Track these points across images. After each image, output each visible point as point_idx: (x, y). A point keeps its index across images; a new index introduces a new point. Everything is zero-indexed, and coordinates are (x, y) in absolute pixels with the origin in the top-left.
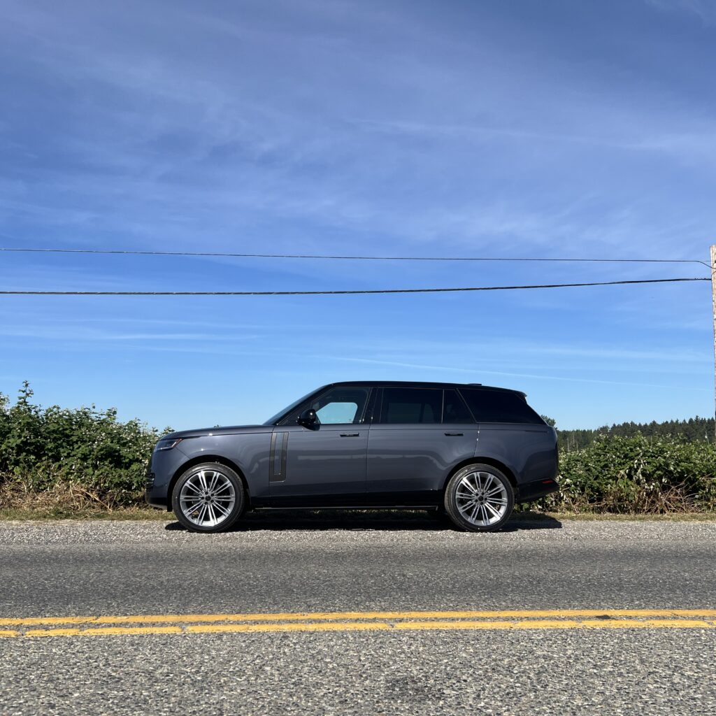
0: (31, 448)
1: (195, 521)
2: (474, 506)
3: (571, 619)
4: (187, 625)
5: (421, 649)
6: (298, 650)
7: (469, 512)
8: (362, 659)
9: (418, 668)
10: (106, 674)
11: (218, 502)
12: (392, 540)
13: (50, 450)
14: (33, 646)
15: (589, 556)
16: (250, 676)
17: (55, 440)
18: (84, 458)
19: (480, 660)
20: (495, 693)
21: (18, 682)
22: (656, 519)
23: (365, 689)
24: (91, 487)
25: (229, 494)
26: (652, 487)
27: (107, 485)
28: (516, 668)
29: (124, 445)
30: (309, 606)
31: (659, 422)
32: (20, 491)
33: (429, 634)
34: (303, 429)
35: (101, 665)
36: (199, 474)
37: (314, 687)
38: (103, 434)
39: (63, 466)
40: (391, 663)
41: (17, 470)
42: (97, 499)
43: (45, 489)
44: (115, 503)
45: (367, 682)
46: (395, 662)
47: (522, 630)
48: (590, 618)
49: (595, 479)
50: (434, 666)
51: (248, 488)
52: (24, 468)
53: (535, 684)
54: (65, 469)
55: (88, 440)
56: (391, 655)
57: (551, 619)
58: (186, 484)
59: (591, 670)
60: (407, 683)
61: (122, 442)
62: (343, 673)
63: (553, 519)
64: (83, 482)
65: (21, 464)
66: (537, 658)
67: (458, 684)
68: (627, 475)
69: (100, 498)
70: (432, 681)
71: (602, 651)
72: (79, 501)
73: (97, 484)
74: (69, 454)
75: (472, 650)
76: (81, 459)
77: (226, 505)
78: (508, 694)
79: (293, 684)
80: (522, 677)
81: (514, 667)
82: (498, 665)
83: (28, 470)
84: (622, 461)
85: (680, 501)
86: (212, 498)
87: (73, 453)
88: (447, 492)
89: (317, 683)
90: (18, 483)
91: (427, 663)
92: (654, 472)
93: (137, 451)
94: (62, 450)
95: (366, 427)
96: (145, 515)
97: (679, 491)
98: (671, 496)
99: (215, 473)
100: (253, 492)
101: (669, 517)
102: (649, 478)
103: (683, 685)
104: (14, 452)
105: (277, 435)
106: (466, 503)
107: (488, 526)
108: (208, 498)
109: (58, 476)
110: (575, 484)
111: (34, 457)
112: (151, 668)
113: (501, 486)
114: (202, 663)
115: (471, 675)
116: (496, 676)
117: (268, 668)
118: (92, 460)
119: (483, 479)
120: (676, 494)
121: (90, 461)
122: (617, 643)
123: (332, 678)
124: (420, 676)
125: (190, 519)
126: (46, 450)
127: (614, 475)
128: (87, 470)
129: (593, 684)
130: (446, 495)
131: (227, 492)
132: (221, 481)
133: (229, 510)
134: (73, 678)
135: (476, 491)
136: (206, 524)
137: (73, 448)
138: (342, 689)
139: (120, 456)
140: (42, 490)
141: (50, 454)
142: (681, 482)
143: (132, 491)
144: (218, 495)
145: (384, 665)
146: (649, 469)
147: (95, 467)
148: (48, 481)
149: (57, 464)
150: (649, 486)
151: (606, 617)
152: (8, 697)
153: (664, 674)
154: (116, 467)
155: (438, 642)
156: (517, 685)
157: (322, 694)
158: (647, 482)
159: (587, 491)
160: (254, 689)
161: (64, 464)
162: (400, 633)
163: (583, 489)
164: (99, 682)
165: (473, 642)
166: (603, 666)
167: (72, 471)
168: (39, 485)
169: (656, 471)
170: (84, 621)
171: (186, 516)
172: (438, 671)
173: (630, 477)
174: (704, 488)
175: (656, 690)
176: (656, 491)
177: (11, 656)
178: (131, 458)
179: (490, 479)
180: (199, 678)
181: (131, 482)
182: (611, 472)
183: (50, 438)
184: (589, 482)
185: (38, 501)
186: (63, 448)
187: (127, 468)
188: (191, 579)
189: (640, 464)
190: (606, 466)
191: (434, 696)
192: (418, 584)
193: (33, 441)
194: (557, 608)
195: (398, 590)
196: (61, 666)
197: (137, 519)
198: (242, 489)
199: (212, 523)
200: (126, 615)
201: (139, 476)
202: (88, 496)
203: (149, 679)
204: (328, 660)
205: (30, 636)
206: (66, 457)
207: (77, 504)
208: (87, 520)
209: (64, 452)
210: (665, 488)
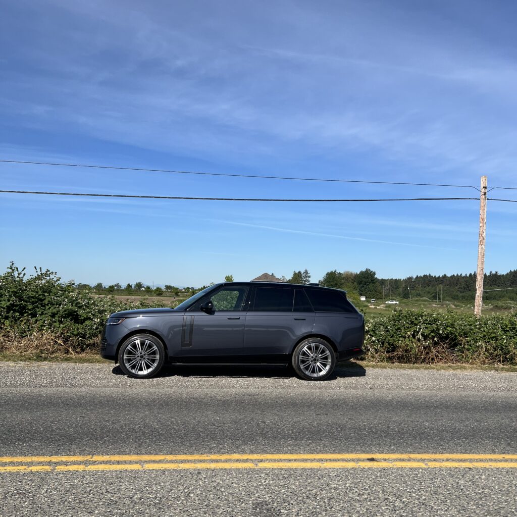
0: (17, 308)
1: (133, 371)
2: (310, 365)
3: (353, 460)
4: (144, 462)
5: (271, 482)
6: (207, 482)
7: (307, 368)
8: (241, 489)
9: (269, 495)
10: (108, 498)
11: (148, 359)
12: (258, 388)
13: (30, 310)
14: (63, 478)
15: (376, 405)
16: (183, 500)
17: (33, 303)
18: (53, 315)
19: (301, 490)
20: (306, 512)
21: (64, 503)
22: (426, 368)
23: (242, 510)
24: (58, 336)
25: (155, 354)
26: (427, 344)
27: (68, 334)
28: (319, 496)
29: (80, 307)
30: (210, 449)
31: (449, 275)
32: (9, 336)
33: (276, 471)
34: (204, 314)
35: (104, 492)
36: (136, 341)
37: (216, 508)
38: (66, 300)
39: (38, 321)
40: (255, 492)
41: (7, 322)
42: (62, 344)
43: (26, 336)
44: (74, 347)
45: (243, 504)
46: (257, 491)
47: (326, 469)
48: (363, 460)
49: (391, 337)
50: (277, 494)
51: (167, 349)
52: (12, 321)
53: (326, 506)
54: (40, 323)
55: (55, 303)
56: (256, 487)
57: (344, 460)
58: (128, 348)
59: (356, 497)
60: (263, 506)
61: (79, 305)
62: (230, 499)
63: (361, 367)
64: (52, 332)
65: (10, 319)
66: (331, 489)
67: (288, 506)
68: (412, 335)
69: (64, 343)
70: (275, 504)
71: (364, 484)
72: (50, 345)
73: (62, 334)
74: (42, 312)
75: (297, 484)
76: (51, 316)
77: (153, 361)
78: (312, 512)
79: (206, 506)
80: (321, 501)
81: (318, 495)
82: (309, 494)
83: (15, 323)
84: (410, 326)
85: (444, 352)
86: (144, 356)
87: (45, 312)
88: (294, 355)
89: (218, 505)
90: (8, 331)
91: (274, 492)
92: (429, 334)
93: (89, 312)
94: (38, 310)
95: (244, 313)
96: (97, 359)
97: (445, 346)
98: (439, 350)
99: (147, 341)
100: (171, 353)
101: (434, 367)
102: (425, 337)
103: (399, 507)
104: (5, 310)
105: (188, 317)
106: (305, 362)
107: (318, 377)
108: (142, 357)
109: (35, 327)
110: (378, 340)
111: (19, 314)
112: (131, 495)
113: (328, 352)
114: (157, 491)
115: (296, 500)
116: (308, 501)
117: (192, 495)
118: (59, 317)
119: (317, 348)
120: (443, 348)
121: (57, 318)
122: (374, 479)
123: (225, 502)
124: (270, 501)
125: (130, 370)
126: (27, 309)
127: (404, 335)
128: (55, 324)
129: (355, 506)
130: (293, 357)
131: (154, 353)
132: (150, 346)
133: (155, 365)
134: (92, 501)
135: (312, 355)
136: (140, 373)
137: (45, 308)
138: (230, 509)
139: (78, 315)
140: (25, 337)
141: (30, 312)
142: (447, 340)
143: (86, 339)
144: (149, 355)
145: (252, 493)
146: (427, 332)
147: (61, 322)
148: (28, 331)
149: (34, 319)
150: (426, 343)
151: (372, 460)
152: (62, 513)
153: (392, 500)
154: (75, 322)
155: (281, 478)
156: (318, 507)
157: (220, 512)
158: (424, 340)
159: (386, 345)
160: (186, 509)
161: (39, 319)
162: (261, 471)
163: (383, 344)
164: (106, 503)
165: (298, 478)
166: (363, 495)
167: (44, 324)
168: (22, 333)
169: (430, 333)
170: (86, 459)
171: (128, 368)
172: (279, 497)
173: (414, 336)
174: (461, 345)
175: (385, 510)
176: (430, 346)
177: (54, 485)
178: (85, 317)
179: (321, 348)
180: (157, 502)
181: (85, 333)
182: (402, 333)
183: (29, 302)
184: (387, 339)
185: (22, 344)
186: (38, 308)
187: (82, 323)
188: (139, 424)
189: (421, 329)
190: (399, 329)
191: (276, 513)
192: (272, 430)
193: (18, 303)
194: (348, 452)
195: (260, 435)
196: (83, 492)
197: (91, 362)
198: (163, 351)
199: (145, 372)
200: (108, 455)
201: (91, 329)
202: (56, 341)
203: (132, 502)
204: (223, 490)
205: (59, 470)
206: (40, 315)
207: (49, 347)
208: (59, 362)
209: (39, 311)
210: (436, 344)
